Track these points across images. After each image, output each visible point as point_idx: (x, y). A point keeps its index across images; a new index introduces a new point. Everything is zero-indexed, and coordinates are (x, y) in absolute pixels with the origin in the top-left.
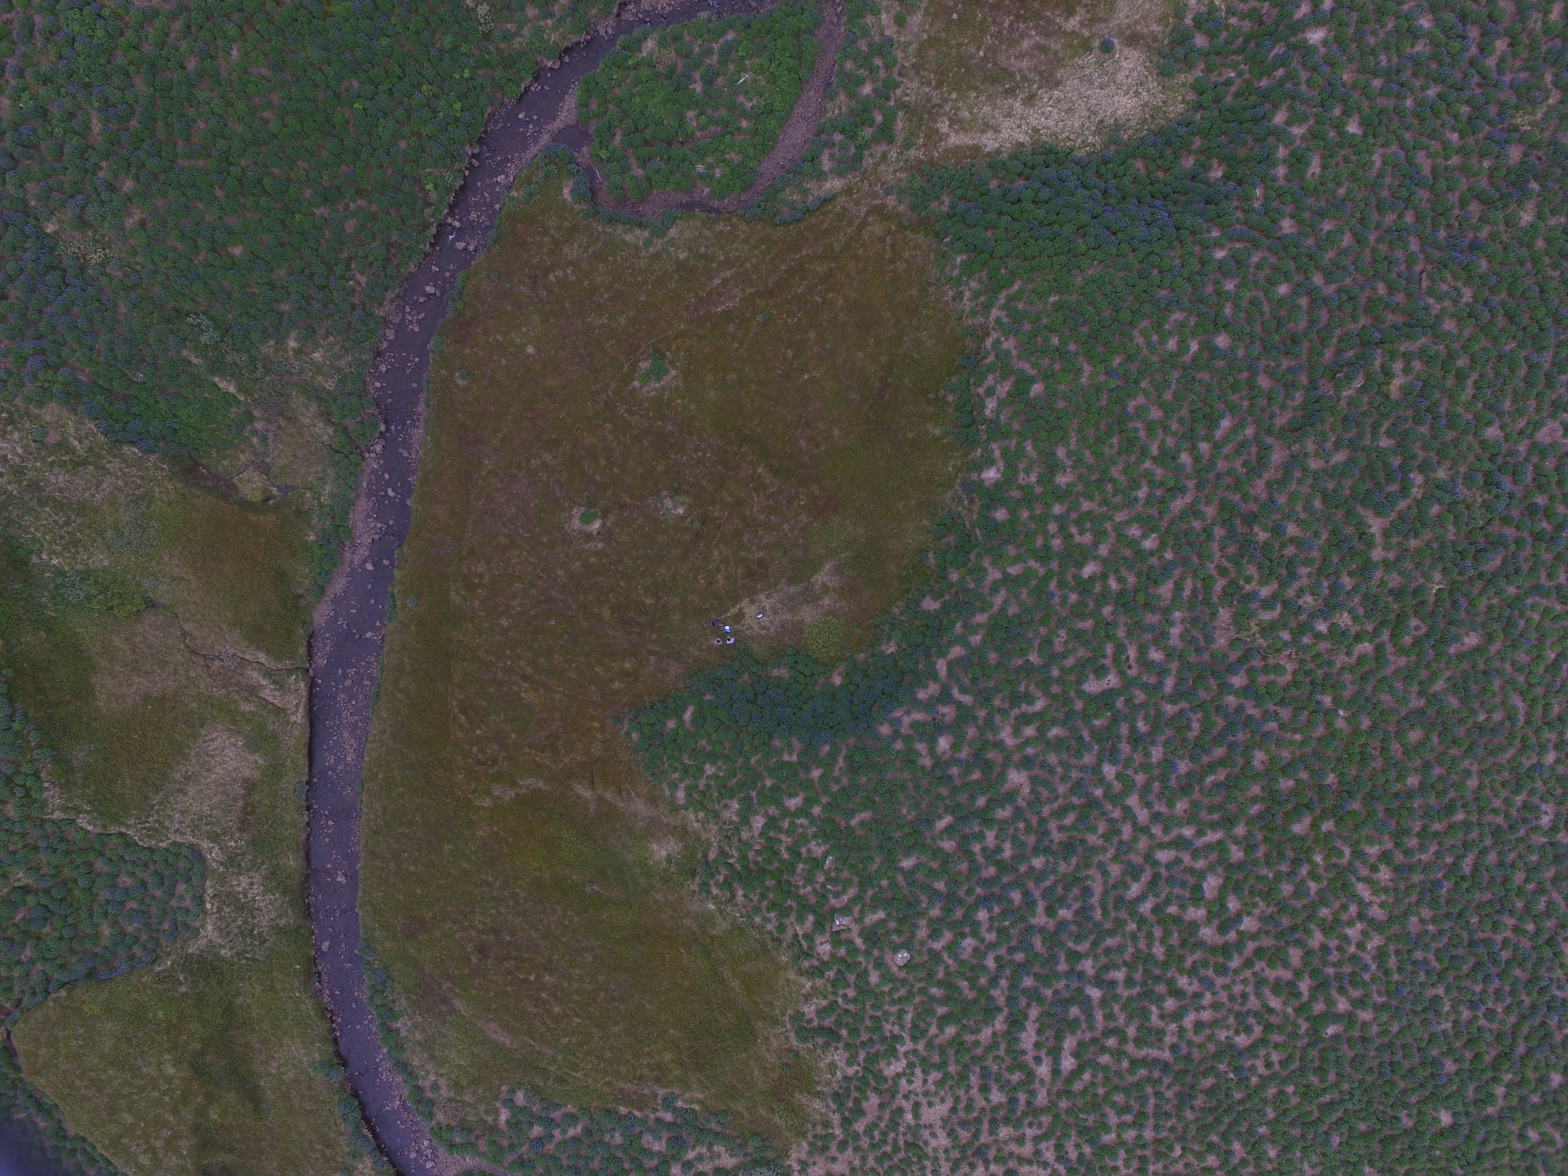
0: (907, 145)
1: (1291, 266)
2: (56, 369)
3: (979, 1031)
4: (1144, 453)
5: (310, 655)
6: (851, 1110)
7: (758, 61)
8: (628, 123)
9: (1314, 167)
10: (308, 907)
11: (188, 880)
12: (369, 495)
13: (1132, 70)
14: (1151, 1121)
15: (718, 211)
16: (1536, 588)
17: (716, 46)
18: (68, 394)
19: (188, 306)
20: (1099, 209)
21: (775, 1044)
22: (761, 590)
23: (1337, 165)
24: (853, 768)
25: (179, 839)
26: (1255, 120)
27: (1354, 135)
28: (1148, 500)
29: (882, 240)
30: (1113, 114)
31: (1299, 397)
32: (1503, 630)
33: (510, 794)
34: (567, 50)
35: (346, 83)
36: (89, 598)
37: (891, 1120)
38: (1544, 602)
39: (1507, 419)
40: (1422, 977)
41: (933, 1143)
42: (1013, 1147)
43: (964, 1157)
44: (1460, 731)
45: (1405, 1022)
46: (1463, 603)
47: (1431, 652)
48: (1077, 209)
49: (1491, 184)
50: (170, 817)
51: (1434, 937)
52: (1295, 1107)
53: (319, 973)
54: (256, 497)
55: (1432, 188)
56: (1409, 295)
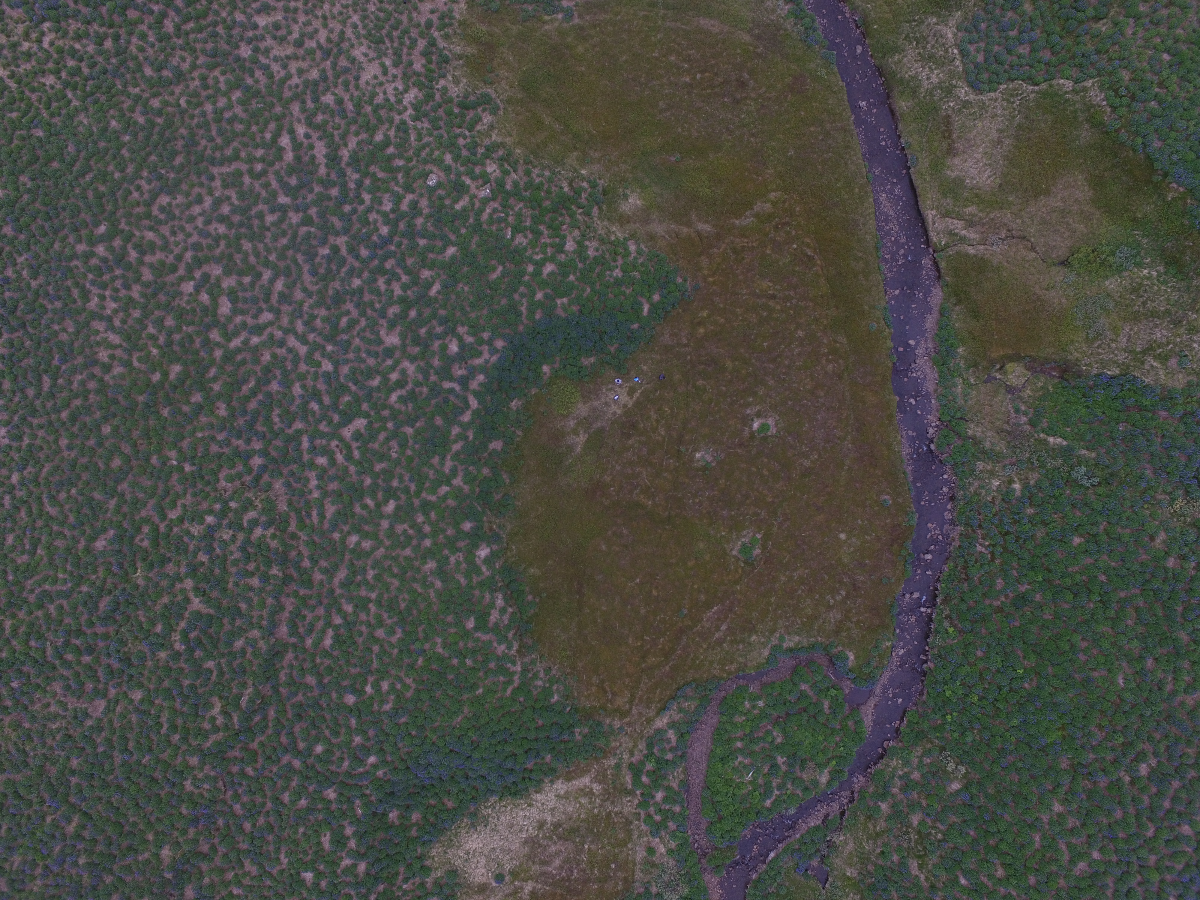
0: (618, 766)
1: (319, 767)
2: (1185, 414)
3: (359, 143)
4: (379, 603)
5: (936, 263)
6: (432, 53)
7: (744, 791)
8: (822, 719)
9: (326, 840)
10: (881, 76)
11: (977, 66)
12: (928, 394)
13: (476, 867)
14: (210, 117)
15: (738, 678)
16: (67, 595)
17: (777, 792)
18: (1171, 398)
19: (1101, 490)
20: (467, 764)
21: (504, 84)
22: (621, 417)
23: (311, 848)
24: (513, 308)
25: (992, 95)
26: (379, 860)
27: (306, 871)
28: (364, 571)
29: (614, 694)
30: (479, 834)
31: (283, 676)
32: (80, 559)
33: (758, 207)
34: (882, 757)
35: (1034, 683)
36: (1113, 253)
37: (400, 56)
38: (58, 587)
39: (131, 708)
40: (51, 290)
41: (363, 49)
42: (304, 65)
43: (338, 45)
44: (85, 476)
45: (51, 252)
46: (115, 569)
47: (125, 526)
48: (483, 760)
49: (199, 868)
50: (1004, 109)
51: (52, 321)
52: (109, 163)
53: (858, 27)
54: (1010, 367)
55: (239, 851)
56: (229, 773)
